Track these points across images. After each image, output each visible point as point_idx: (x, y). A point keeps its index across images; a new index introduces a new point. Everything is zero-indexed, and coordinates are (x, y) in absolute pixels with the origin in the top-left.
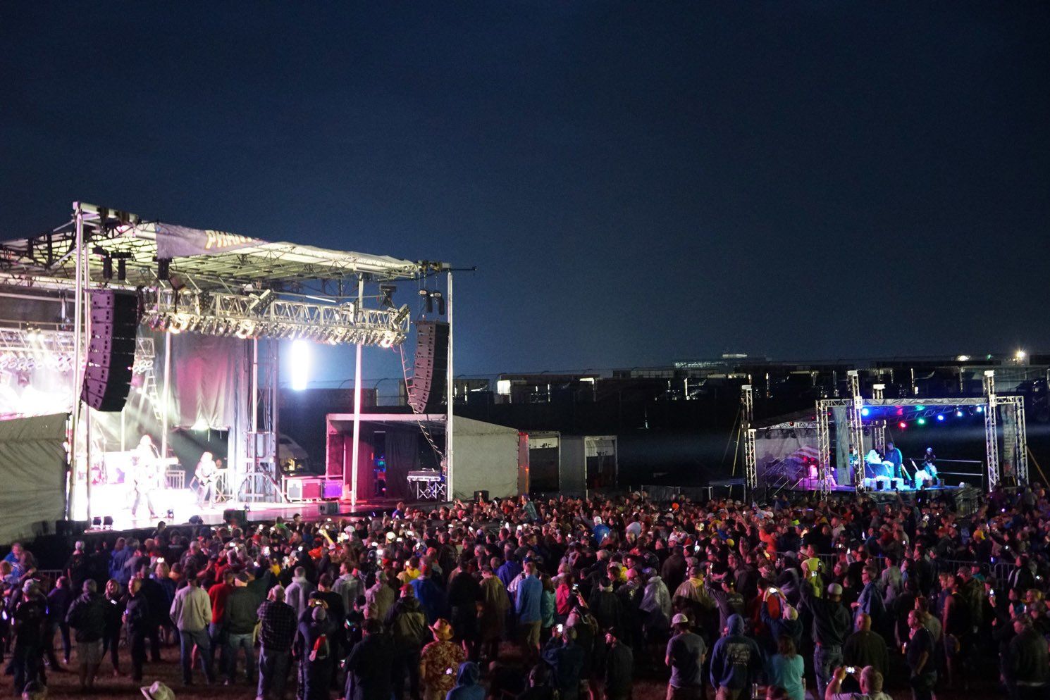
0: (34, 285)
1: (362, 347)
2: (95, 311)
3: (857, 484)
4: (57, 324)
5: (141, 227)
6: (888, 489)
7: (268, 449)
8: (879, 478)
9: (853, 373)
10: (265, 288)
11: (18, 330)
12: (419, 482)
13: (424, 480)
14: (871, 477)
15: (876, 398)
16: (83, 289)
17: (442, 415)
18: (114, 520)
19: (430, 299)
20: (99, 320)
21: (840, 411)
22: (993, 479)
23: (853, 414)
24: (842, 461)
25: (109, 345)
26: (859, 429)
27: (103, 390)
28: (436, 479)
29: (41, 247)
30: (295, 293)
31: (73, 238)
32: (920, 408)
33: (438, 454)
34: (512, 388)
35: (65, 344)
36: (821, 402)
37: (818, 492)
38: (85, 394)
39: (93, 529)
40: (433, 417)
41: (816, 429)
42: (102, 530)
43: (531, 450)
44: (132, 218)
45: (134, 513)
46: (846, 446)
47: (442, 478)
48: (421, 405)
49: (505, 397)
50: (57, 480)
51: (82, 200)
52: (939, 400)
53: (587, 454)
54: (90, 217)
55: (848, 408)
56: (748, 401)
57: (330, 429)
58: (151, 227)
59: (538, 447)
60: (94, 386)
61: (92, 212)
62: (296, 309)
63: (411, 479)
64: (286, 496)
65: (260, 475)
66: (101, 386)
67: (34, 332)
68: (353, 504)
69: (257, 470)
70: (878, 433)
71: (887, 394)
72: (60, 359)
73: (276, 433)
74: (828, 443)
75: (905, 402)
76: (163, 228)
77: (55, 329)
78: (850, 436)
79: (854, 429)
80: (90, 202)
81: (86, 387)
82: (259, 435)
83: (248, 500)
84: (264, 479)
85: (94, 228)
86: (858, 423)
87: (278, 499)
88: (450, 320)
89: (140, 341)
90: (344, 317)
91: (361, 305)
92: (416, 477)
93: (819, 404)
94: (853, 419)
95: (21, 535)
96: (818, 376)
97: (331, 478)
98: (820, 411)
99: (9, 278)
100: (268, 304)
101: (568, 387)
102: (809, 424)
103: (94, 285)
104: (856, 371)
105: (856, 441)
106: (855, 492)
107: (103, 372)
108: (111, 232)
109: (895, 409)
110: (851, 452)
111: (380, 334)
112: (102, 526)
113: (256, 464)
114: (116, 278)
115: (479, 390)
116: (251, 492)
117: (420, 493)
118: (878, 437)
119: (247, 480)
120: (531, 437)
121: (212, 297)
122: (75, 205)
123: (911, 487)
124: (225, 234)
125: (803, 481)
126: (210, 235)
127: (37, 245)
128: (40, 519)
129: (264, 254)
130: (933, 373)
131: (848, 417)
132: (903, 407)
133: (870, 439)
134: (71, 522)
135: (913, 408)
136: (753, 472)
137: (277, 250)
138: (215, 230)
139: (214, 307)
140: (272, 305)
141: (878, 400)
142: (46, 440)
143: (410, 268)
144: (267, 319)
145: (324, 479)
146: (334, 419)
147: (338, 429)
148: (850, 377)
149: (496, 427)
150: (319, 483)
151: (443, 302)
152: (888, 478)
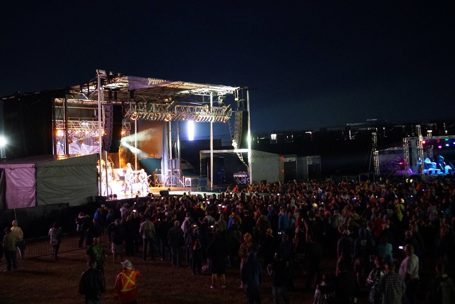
0: (84, 103)
1: (213, 123)
2: (106, 112)
3: (421, 172)
4: (93, 118)
5: (122, 78)
6: (434, 174)
7: (177, 166)
8: (430, 169)
9: (419, 126)
10: (172, 100)
11: (78, 121)
12: (238, 177)
13: (240, 176)
14: (426, 169)
16: (101, 104)
17: (246, 149)
18: (117, 196)
19: (240, 102)
20: (108, 116)
21: (413, 142)
23: (419, 143)
24: (414, 163)
25: (112, 126)
26: (421, 149)
27: (111, 144)
28: (245, 176)
29: (85, 88)
30: (185, 102)
31: (97, 84)
32: (447, 140)
33: (246, 165)
34: (277, 137)
35: (96, 126)
36: (405, 138)
37: (405, 176)
38: (104, 146)
39: (110, 199)
40: (242, 150)
41: (403, 150)
43: (284, 163)
44: (119, 75)
45: (125, 193)
46: (416, 156)
47: (248, 175)
48: (238, 146)
49: (274, 140)
50: (95, 181)
51: (99, 69)
53: (308, 163)
54: (102, 75)
55: (417, 141)
56: (375, 139)
57: (201, 157)
58: (126, 78)
59: (287, 161)
60: (107, 143)
61: (104, 73)
62: (185, 108)
63: (235, 176)
64: (185, 185)
65: (174, 176)
66: (109, 143)
67: (84, 122)
68: (212, 187)
69: (173, 174)
70: (430, 151)
71: (433, 134)
72: (95, 132)
73: (180, 159)
74: (408, 156)
75: (440, 137)
76: (132, 78)
77: (92, 120)
78: (418, 152)
79: (419, 149)
80: (103, 69)
81: (104, 143)
82: (173, 160)
83: (170, 186)
84: (176, 178)
85: (105, 79)
86: (421, 146)
87: (182, 186)
88: (248, 110)
89: (124, 123)
90: (205, 111)
91: (211, 106)
92: (237, 175)
93: (404, 140)
94: (419, 145)
95: (83, 202)
96: (405, 128)
97: (202, 177)
98: (405, 142)
99: (74, 101)
100: (174, 107)
101: (301, 137)
102: (401, 148)
103: (105, 102)
104: (419, 125)
105: (420, 154)
106: (420, 176)
107: (110, 137)
108: (111, 81)
109: (437, 140)
110: (418, 159)
111: (219, 117)
113: (172, 172)
114: (114, 98)
115: (263, 138)
116: (171, 183)
117: (239, 182)
119: (169, 178)
120: (284, 157)
121: (151, 105)
122: (97, 70)
124: (156, 79)
125: (399, 172)
126: (149, 80)
127: (83, 87)
128: (89, 196)
129: (172, 86)
130: (453, 125)
131: (417, 145)
132: (439, 139)
133: (426, 153)
134: (101, 197)
135: (444, 140)
136: (378, 169)
137: (177, 85)
138: (151, 78)
139: (152, 109)
140: (176, 107)
141: (429, 136)
142: (90, 164)
143: (231, 90)
144: (174, 113)
145: (200, 177)
146: (203, 152)
147: (204, 157)
148: (417, 128)
149: (269, 154)
150: (198, 178)
151: (245, 102)
152: (434, 169)
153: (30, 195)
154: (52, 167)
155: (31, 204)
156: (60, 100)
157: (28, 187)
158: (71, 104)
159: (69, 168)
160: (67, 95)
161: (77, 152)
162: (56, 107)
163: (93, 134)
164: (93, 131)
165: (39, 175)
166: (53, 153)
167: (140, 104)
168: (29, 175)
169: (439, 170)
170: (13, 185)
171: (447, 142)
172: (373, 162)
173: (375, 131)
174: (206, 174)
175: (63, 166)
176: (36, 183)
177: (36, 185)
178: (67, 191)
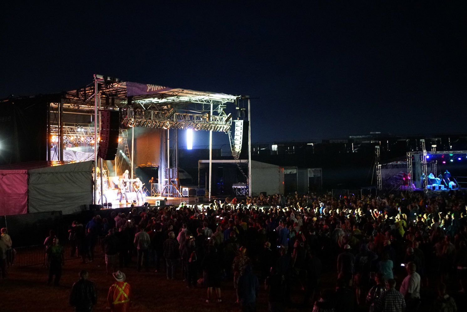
0: (80, 109)
1: (213, 132)
2: (103, 118)
3: (425, 187)
4: (89, 124)
5: (121, 84)
6: (437, 190)
7: (174, 175)
8: (434, 185)
9: (423, 141)
10: (171, 107)
11: (74, 127)
12: (237, 188)
13: (239, 187)
14: (430, 185)
15: (433, 151)
16: (98, 110)
17: (246, 160)
18: (112, 204)
19: (241, 111)
20: (104, 122)
21: (417, 157)
23: (423, 158)
25: (109, 132)
26: (425, 164)
27: (106, 151)
28: (244, 187)
29: (81, 93)
30: (184, 109)
31: (94, 89)
32: (451, 155)
33: (245, 176)
34: (278, 148)
35: (92, 132)
37: (408, 191)
38: (99, 153)
39: (104, 208)
40: (242, 161)
41: (407, 164)
42: (107, 208)
43: (285, 174)
44: (117, 80)
45: (120, 201)
46: (420, 171)
48: (238, 156)
49: (275, 152)
50: (90, 189)
52: (459, 151)
53: (309, 176)
54: (100, 80)
55: (420, 155)
56: (378, 153)
57: (199, 166)
58: (125, 83)
59: (288, 173)
60: (103, 150)
61: (101, 77)
62: (184, 116)
63: (234, 187)
64: (182, 195)
65: (171, 186)
67: (80, 127)
68: (210, 198)
69: (170, 184)
70: (433, 166)
71: (437, 149)
72: (90, 139)
73: (177, 168)
74: (412, 170)
75: (445, 152)
76: (130, 84)
77: (88, 126)
78: (421, 167)
79: (423, 164)
81: (100, 150)
82: (170, 169)
83: (167, 196)
84: (173, 187)
85: (102, 85)
86: (425, 161)
87: (179, 196)
88: (249, 120)
89: (121, 130)
90: (204, 119)
91: (211, 114)
92: (236, 186)
93: (408, 154)
94: (423, 160)
95: (76, 210)
96: (409, 142)
97: (200, 187)
98: (409, 157)
99: (70, 106)
101: (302, 148)
102: (404, 162)
103: (102, 108)
104: (424, 140)
105: (424, 169)
106: (423, 191)
107: (106, 144)
108: (108, 86)
109: (441, 155)
110: (422, 174)
111: (219, 126)
112: (108, 207)
113: (170, 181)
114: (111, 104)
115: (264, 149)
116: (168, 193)
117: (238, 193)
118: (433, 168)
119: (166, 188)
120: (284, 169)
121: (150, 112)
122: (94, 75)
123: (447, 189)
124: (155, 86)
125: (402, 187)
126: (148, 86)
128: (83, 204)
129: (171, 93)
130: (458, 140)
131: (421, 160)
132: (444, 155)
133: (430, 169)
135: (448, 155)
136: (380, 183)
137: (176, 92)
138: (150, 84)
139: (151, 116)
140: (174, 114)
141: (433, 152)
142: (85, 172)
143: (232, 98)
144: (173, 121)
145: (198, 187)
146: (201, 162)
147: (203, 166)
148: (422, 142)
149: (269, 165)
150: (196, 189)
151: (246, 112)
152: (437, 185)
153: (22, 201)
154: (45, 173)
155: (22, 211)
156: (56, 104)
157: (19, 194)
158: (66, 110)
159: (63, 175)
160: (62, 100)
161: (71, 158)
162: (51, 111)
163: (89, 140)
164: (88, 137)
165: (31, 181)
166: (47, 159)
167: (138, 111)
168: (22, 181)
169: (443, 186)
171: (452, 158)
172: (376, 176)
173: (378, 144)
174: (204, 183)
175: (57, 173)
176: (28, 190)
177: (28, 191)
178: (60, 199)
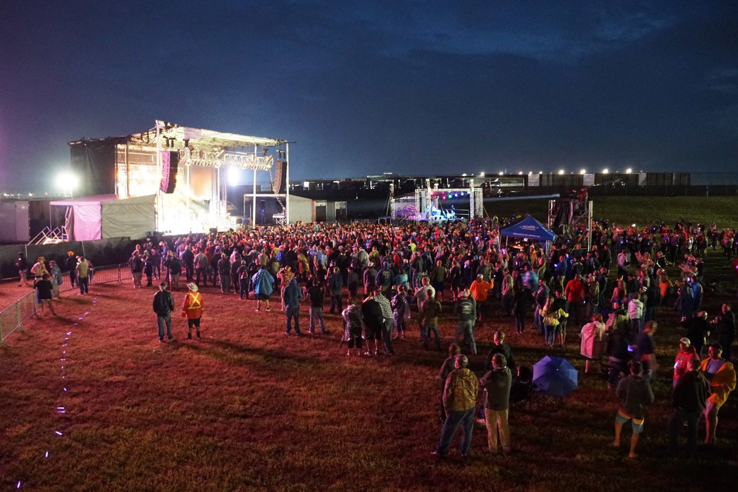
0: (143, 150)
1: (257, 171)
2: (164, 158)
3: (428, 218)
4: (151, 163)
5: (179, 128)
6: (438, 220)
8: (435, 216)
9: (428, 180)
10: (221, 149)
12: (277, 218)
13: (279, 217)
14: (433, 216)
16: (159, 151)
17: (285, 195)
19: (280, 154)
20: (165, 161)
21: (423, 193)
22: (472, 216)
23: (428, 194)
24: (423, 210)
25: (169, 170)
27: (167, 186)
28: (283, 217)
30: (232, 151)
31: (156, 133)
32: (450, 192)
33: (283, 208)
34: (310, 185)
35: (154, 170)
36: (417, 190)
37: (415, 221)
38: (161, 188)
39: (165, 235)
40: (282, 195)
41: (415, 199)
43: (316, 207)
44: (176, 125)
46: (425, 205)
47: (285, 217)
48: (277, 191)
49: (307, 188)
50: (153, 218)
51: (159, 119)
52: (456, 189)
53: (336, 208)
55: (426, 192)
56: (392, 189)
57: (245, 199)
58: (182, 128)
59: (319, 205)
60: (164, 185)
61: (162, 124)
62: (233, 157)
63: (274, 217)
70: (436, 200)
71: (439, 187)
72: (152, 176)
73: (226, 201)
74: (419, 204)
75: (445, 190)
76: (186, 129)
78: (426, 201)
79: (428, 199)
80: (161, 120)
81: (161, 185)
82: (220, 202)
83: (218, 225)
85: (163, 129)
88: (287, 161)
89: (179, 168)
90: (250, 160)
91: (256, 155)
92: (276, 216)
94: (428, 196)
95: (142, 236)
96: (416, 181)
97: (246, 217)
98: (416, 193)
99: (135, 147)
100: (223, 155)
101: (329, 185)
102: (413, 197)
103: (163, 149)
105: (428, 203)
106: (428, 221)
107: (167, 180)
108: (168, 130)
109: (442, 192)
110: (427, 207)
111: (262, 166)
112: (168, 234)
114: (171, 146)
115: (298, 185)
116: (218, 222)
117: (277, 222)
118: (436, 202)
120: (316, 202)
121: (204, 153)
122: (157, 121)
123: (446, 219)
124: (208, 131)
125: (410, 217)
126: (203, 131)
127: (144, 136)
128: (148, 231)
129: (221, 138)
130: (454, 180)
131: (426, 195)
132: (444, 192)
133: (433, 203)
134: (158, 232)
135: (448, 192)
136: (394, 214)
138: (204, 129)
139: (204, 157)
140: (225, 156)
141: (436, 189)
142: (148, 203)
143: (273, 142)
144: (223, 161)
146: (246, 196)
147: (248, 200)
149: (303, 198)
150: (242, 218)
151: (285, 154)
152: (438, 216)
153: (96, 229)
154: (115, 205)
155: (97, 237)
156: (123, 146)
157: (95, 222)
158: (131, 151)
159: (131, 206)
160: (128, 142)
161: (136, 192)
162: (118, 152)
165: (103, 212)
166: (116, 193)
168: (95, 212)
169: (442, 217)
170: (80, 221)
171: (450, 194)
172: (390, 208)
173: (391, 183)
174: (248, 214)
175: (125, 205)
176: (101, 219)
178: (128, 227)
